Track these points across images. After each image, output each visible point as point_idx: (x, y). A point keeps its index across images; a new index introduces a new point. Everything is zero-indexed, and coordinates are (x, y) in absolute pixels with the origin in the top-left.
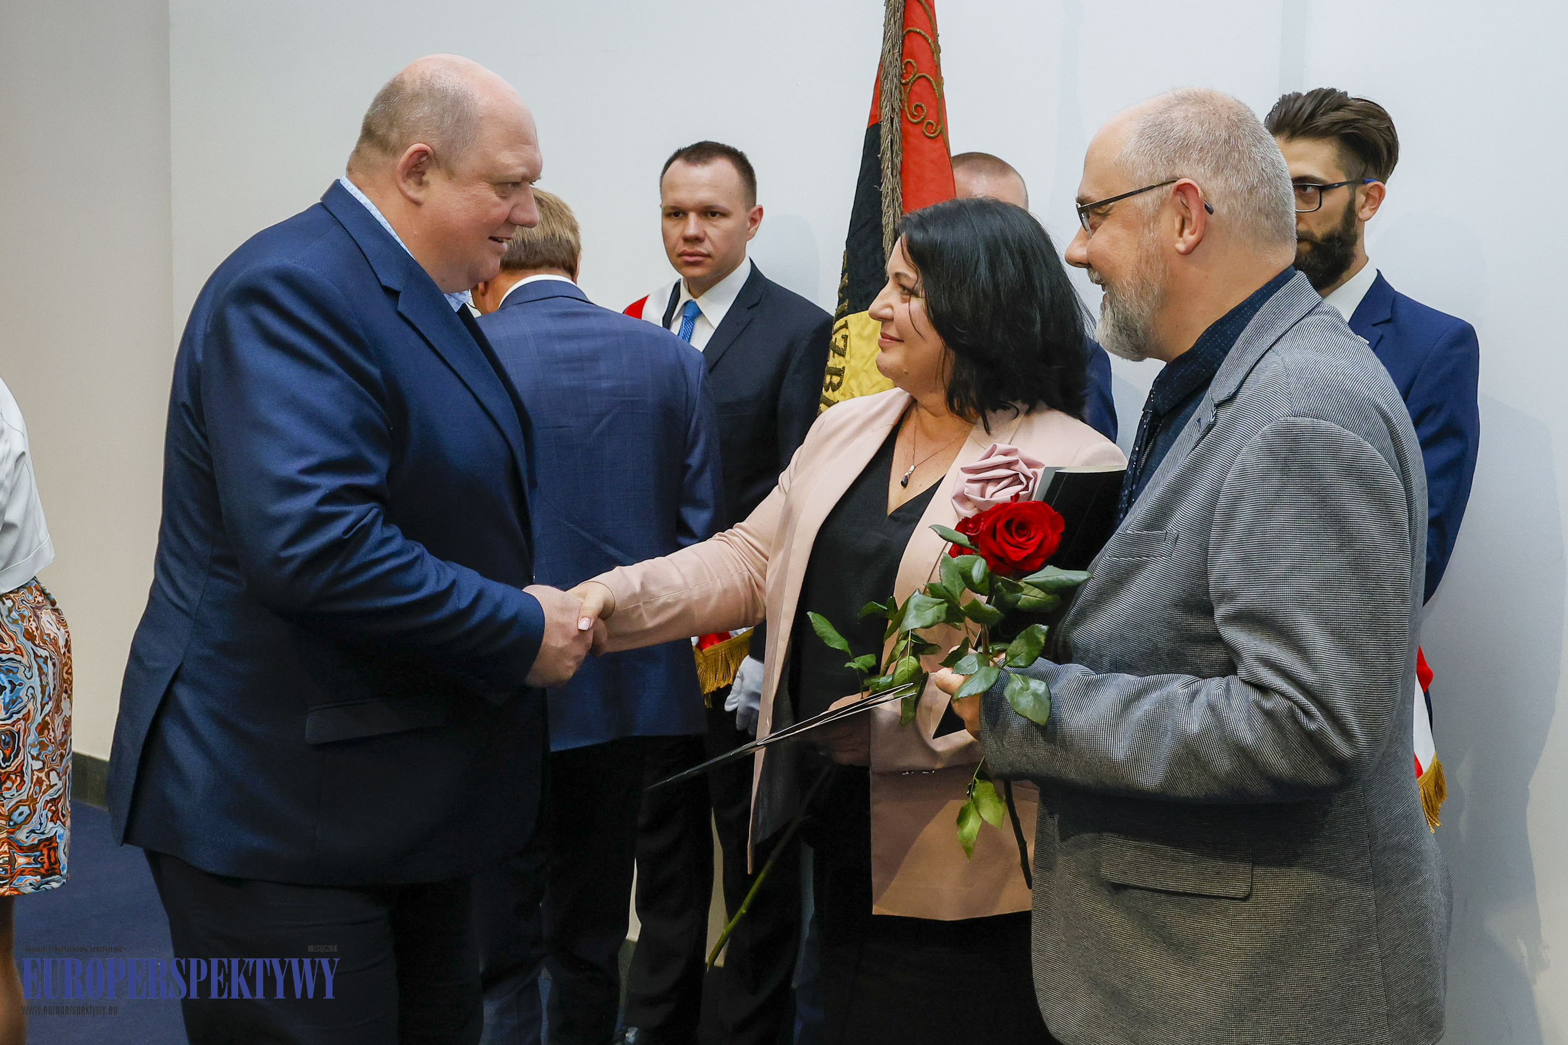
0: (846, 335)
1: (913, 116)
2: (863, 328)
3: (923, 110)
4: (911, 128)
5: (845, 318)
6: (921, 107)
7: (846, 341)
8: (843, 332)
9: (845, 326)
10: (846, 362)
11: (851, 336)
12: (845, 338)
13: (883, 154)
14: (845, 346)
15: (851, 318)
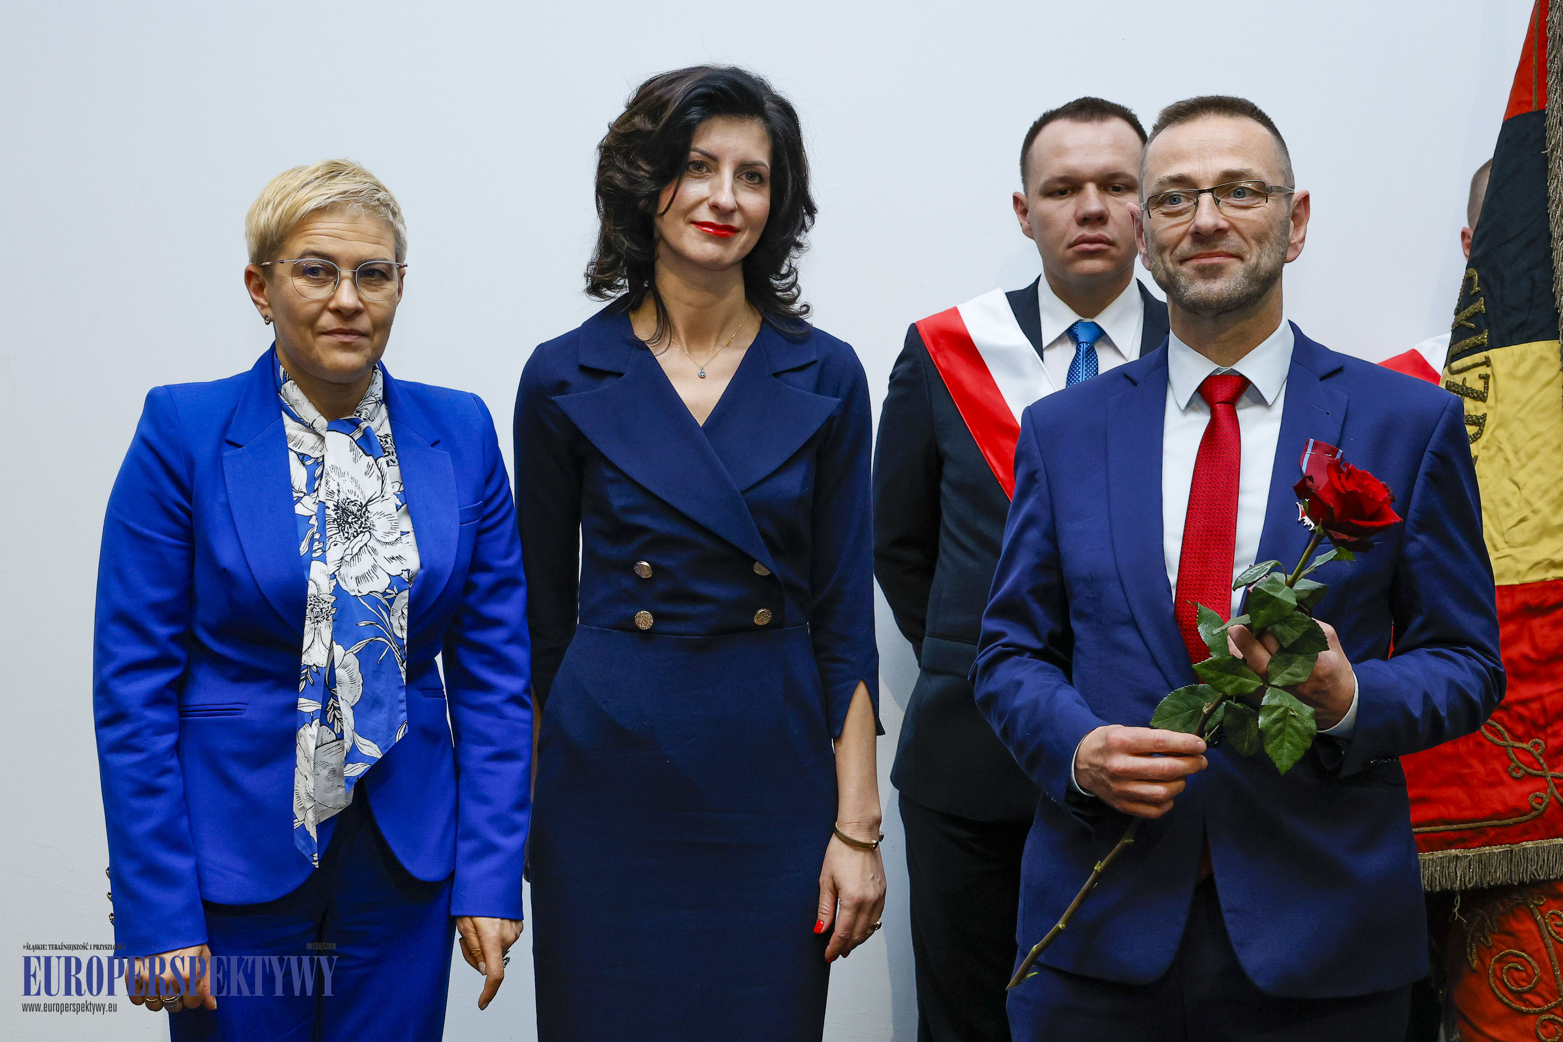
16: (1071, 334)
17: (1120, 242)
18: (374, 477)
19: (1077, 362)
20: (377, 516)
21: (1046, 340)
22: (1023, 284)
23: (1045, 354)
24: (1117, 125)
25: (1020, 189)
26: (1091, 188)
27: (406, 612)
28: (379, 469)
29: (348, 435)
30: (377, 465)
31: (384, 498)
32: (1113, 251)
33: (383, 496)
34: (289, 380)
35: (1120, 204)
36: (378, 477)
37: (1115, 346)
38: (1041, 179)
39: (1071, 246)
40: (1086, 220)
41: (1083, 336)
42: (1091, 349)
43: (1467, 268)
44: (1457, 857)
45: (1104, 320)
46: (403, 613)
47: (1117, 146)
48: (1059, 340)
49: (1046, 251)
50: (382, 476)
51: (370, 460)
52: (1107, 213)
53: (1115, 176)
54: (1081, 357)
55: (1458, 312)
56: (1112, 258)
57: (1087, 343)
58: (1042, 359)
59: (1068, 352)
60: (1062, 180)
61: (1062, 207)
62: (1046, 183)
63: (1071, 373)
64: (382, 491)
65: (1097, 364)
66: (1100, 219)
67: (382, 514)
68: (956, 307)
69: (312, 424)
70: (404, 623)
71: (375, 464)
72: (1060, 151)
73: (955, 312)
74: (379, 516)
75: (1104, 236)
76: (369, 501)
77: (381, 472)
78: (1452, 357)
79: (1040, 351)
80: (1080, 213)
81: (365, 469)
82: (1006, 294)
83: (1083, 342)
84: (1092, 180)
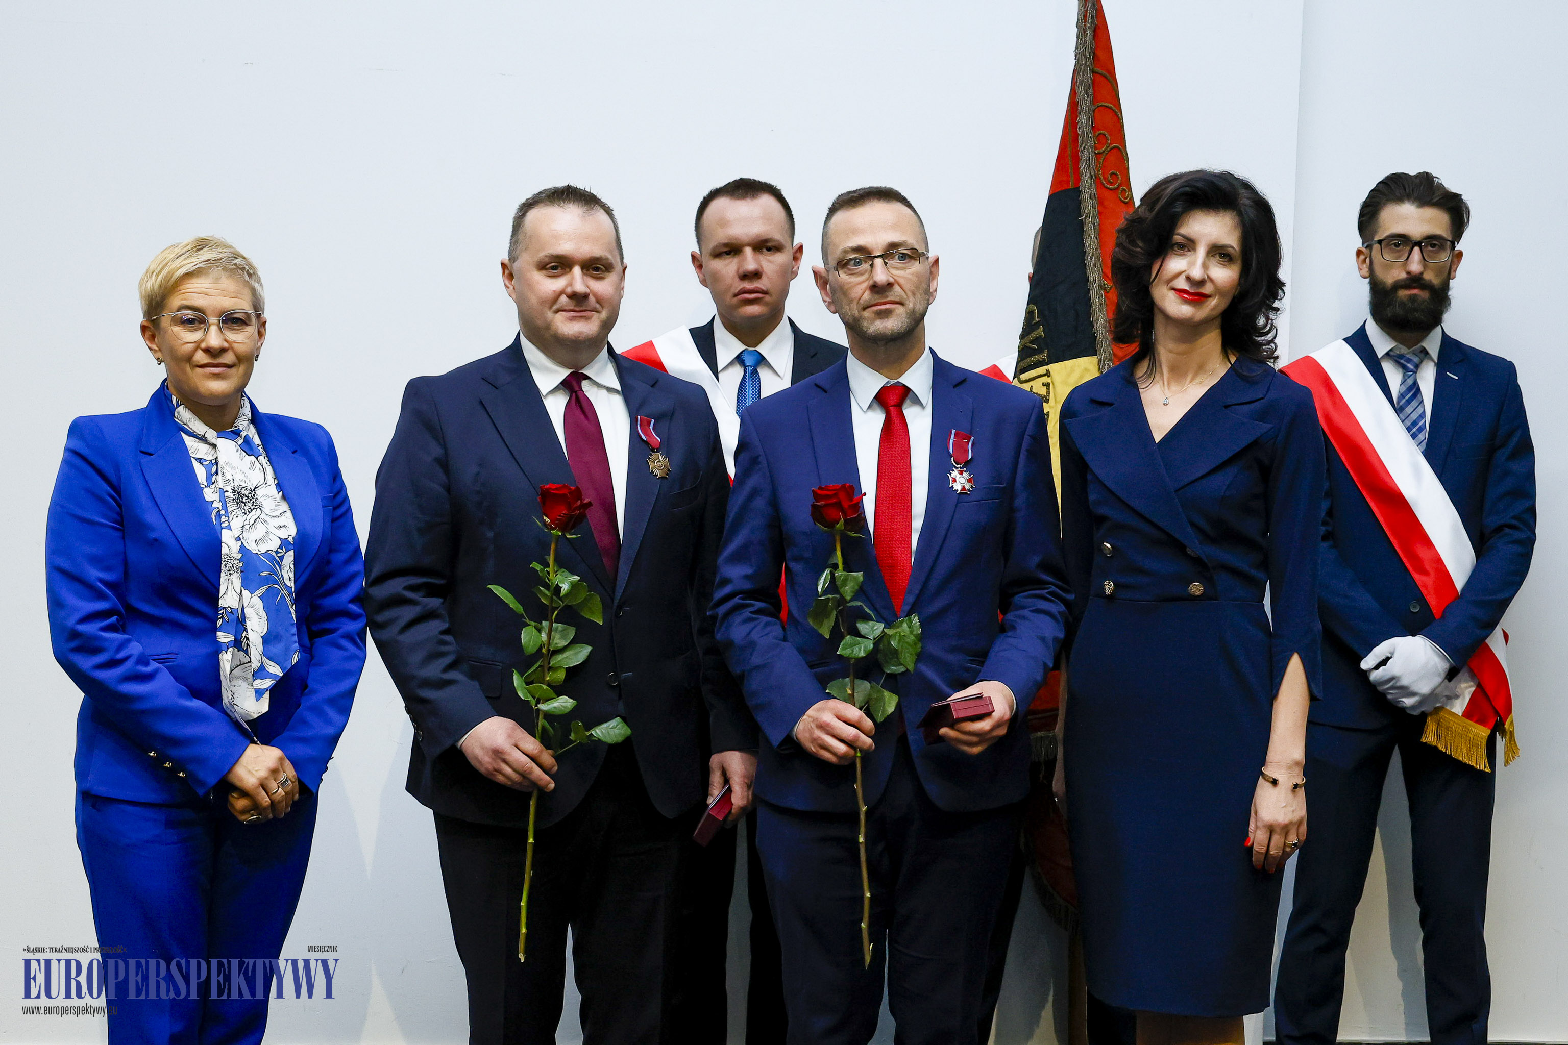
0: (1048, 383)
1: (1111, 184)
2: (1069, 375)
3: (1118, 178)
4: (1107, 194)
5: (1046, 367)
6: (1116, 175)
7: (1048, 389)
8: (1045, 379)
9: (1048, 374)
10: (1050, 407)
11: (1056, 384)
12: (1047, 385)
13: (1086, 218)
14: (1048, 393)
15: (1054, 367)
16: (739, 359)
17: (772, 291)
18: (257, 470)
19: (745, 381)
20: (263, 498)
21: (721, 364)
22: (702, 322)
23: (720, 375)
24: (767, 201)
25: (696, 249)
26: (748, 251)
27: (292, 566)
28: (261, 464)
29: (233, 441)
30: (259, 461)
31: (267, 485)
32: (767, 298)
33: (266, 483)
34: (181, 405)
35: (771, 262)
36: (260, 470)
37: (773, 368)
38: (711, 245)
39: (736, 295)
40: (746, 276)
41: (749, 361)
42: (754, 370)
43: (1028, 304)
44: (1041, 737)
45: (763, 348)
46: (290, 568)
47: (767, 218)
48: (731, 364)
49: (717, 297)
50: (264, 469)
51: (253, 458)
52: (761, 271)
53: (766, 241)
54: (747, 377)
55: (1022, 337)
56: (767, 304)
57: (751, 366)
58: (718, 379)
59: (737, 373)
60: (726, 245)
61: (727, 265)
62: (714, 248)
63: (741, 390)
64: (265, 480)
65: (760, 383)
66: (756, 275)
67: (267, 496)
68: (651, 341)
69: (204, 435)
70: (292, 575)
71: (256, 460)
72: (723, 223)
73: (650, 344)
74: (265, 498)
75: (760, 288)
76: (256, 488)
77: (262, 466)
78: (1019, 371)
79: (716, 373)
80: (741, 271)
81: (249, 465)
82: (689, 330)
83: (749, 366)
84: (749, 245)
